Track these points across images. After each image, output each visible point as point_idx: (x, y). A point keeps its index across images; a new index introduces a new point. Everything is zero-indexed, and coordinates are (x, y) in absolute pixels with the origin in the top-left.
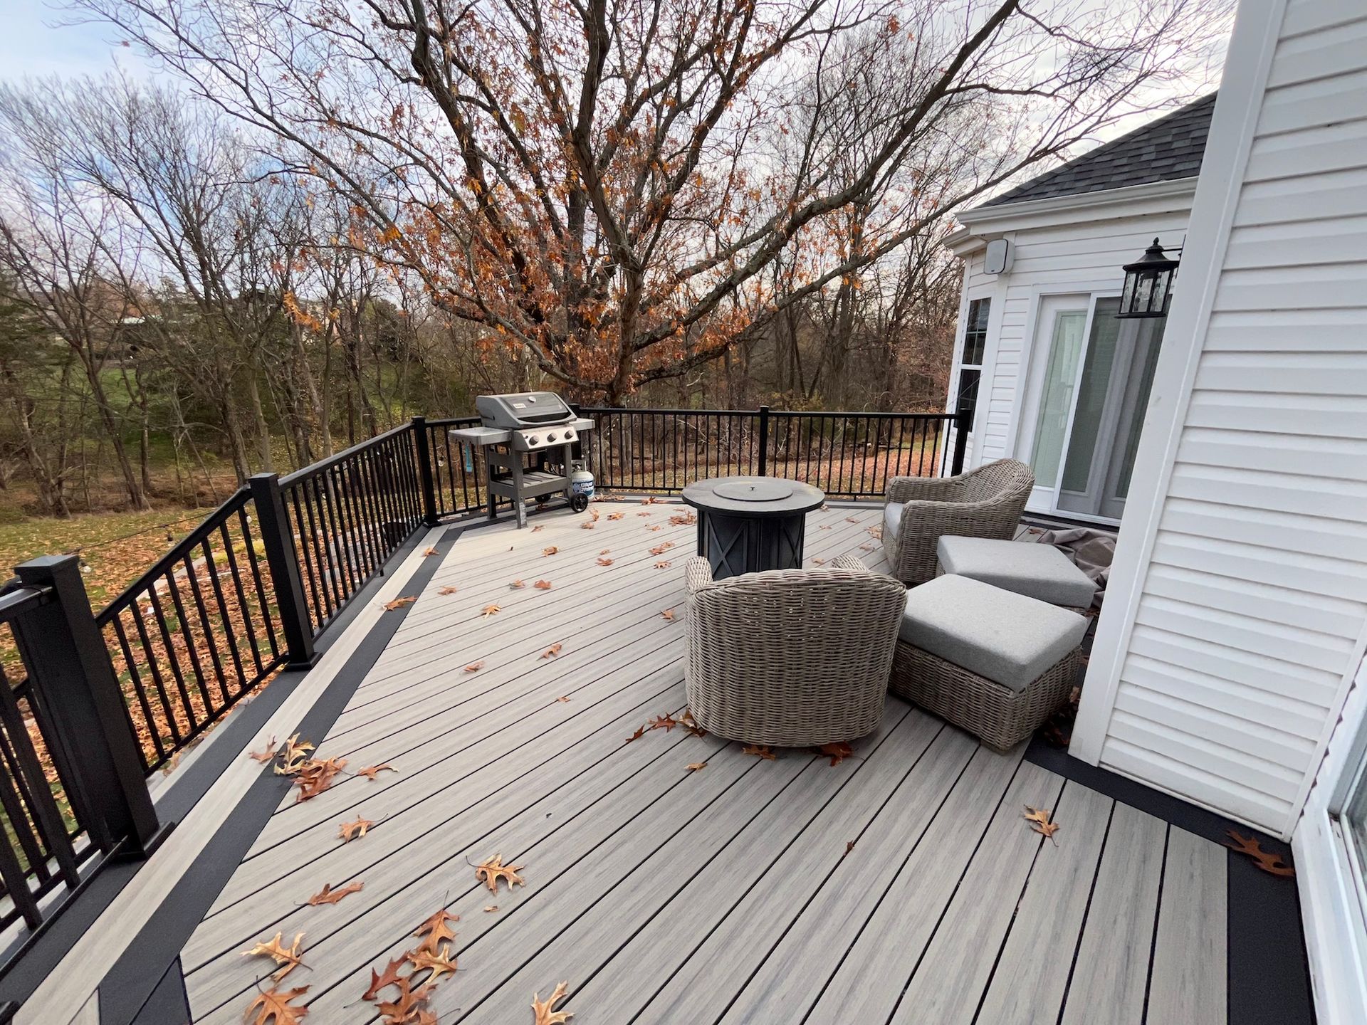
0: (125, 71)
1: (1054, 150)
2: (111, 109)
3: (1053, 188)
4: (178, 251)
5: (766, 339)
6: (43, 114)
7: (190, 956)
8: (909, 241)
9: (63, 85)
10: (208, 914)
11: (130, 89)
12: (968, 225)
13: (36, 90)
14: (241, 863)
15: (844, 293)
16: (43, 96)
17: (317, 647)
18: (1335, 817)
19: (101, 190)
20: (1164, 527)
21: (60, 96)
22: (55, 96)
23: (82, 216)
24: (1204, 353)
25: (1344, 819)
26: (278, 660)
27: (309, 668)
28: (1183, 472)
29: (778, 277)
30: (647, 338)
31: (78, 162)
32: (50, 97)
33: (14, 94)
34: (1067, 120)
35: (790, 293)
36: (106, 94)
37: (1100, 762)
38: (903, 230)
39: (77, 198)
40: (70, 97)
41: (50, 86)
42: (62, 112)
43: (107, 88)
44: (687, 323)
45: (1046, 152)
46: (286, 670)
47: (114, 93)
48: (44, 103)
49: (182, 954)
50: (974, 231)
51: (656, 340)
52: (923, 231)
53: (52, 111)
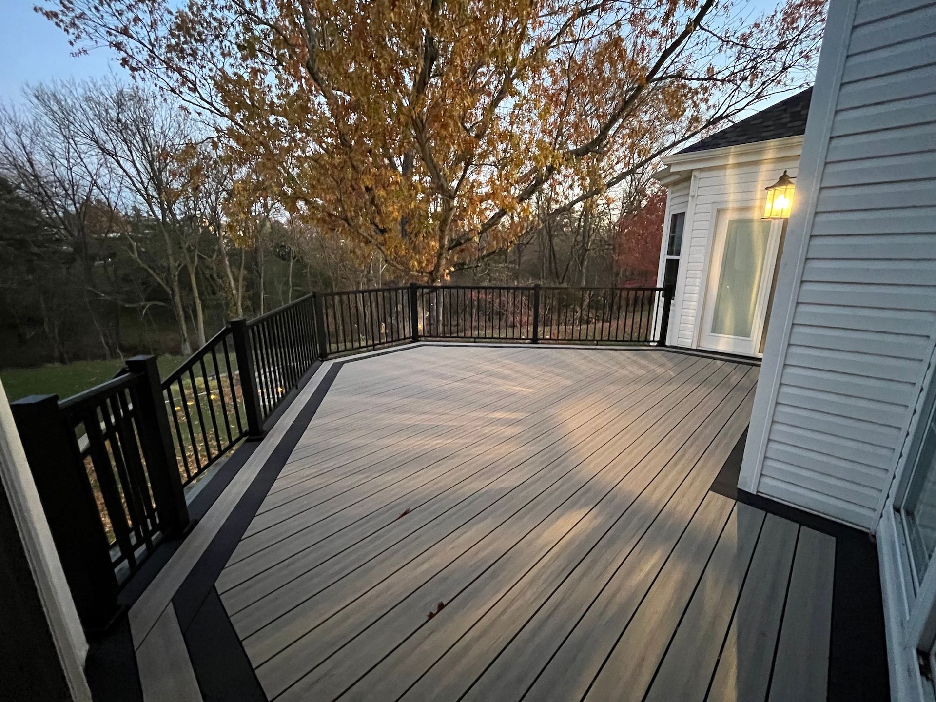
0: (116, 74)
1: (727, 117)
2: (107, 99)
3: (725, 141)
4: (146, 189)
5: (533, 244)
6: (63, 103)
7: (221, 585)
8: (629, 178)
9: (77, 84)
10: (227, 566)
11: (119, 86)
12: (669, 166)
13: (60, 87)
14: (240, 541)
15: (586, 212)
16: (63, 91)
17: (265, 427)
18: (897, 510)
19: (97, 150)
20: (792, 342)
21: (74, 91)
22: (71, 91)
23: (86, 167)
24: (811, 236)
25: (903, 512)
26: (242, 435)
27: (261, 440)
28: (802, 308)
29: (540, 203)
30: (454, 243)
31: (84, 133)
32: (68, 91)
33: (46, 90)
34: (735, 97)
35: (548, 214)
36: (104, 90)
37: (758, 492)
38: (625, 170)
39: (83, 156)
40: (81, 91)
41: (68, 86)
42: (75, 101)
43: (104, 85)
44: (480, 233)
45: (721, 118)
46: (247, 441)
47: (109, 88)
48: (64, 96)
49: (216, 584)
50: (672, 170)
51: (460, 244)
52: (639, 170)
53: (69, 101)
